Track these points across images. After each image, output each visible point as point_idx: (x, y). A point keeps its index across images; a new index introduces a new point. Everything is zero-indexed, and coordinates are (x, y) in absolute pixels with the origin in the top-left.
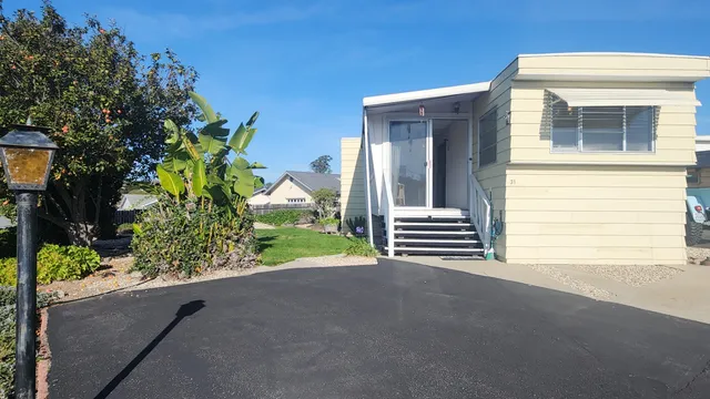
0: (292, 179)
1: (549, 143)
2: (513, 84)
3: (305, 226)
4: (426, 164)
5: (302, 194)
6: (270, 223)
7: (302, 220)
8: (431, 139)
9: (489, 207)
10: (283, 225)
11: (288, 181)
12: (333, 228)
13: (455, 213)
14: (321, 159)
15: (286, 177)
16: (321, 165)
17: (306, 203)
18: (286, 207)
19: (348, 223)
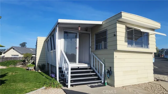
0: (14, 49)
1: (126, 44)
2: (117, 22)
3: (19, 66)
4: (76, 48)
5: (17, 53)
6: (4, 65)
7: (18, 64)
8: (78, 39)
9: (104, 65)
10: (10, 66)
11: (12, 49)
12: (32, 68)
13: (86, 66)
14: (23, 43)
15: (12, 48)
16: (23, 45)
17: (19, 56)
18: (11, 58)
19: (39, 66)
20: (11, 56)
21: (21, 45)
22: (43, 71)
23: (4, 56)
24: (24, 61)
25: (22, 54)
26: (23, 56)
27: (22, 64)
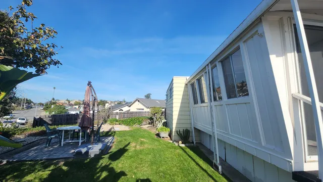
3: (146, 127)
7: (144, 123)
11: (137, 102)
12: (165, 134)
14: (148, 94)
15: (137, 100)
16: (148, 96)
17: (144, 111)
18: (136, 113)
19: (178, 133)
20: (136, 110)
21: (145, 96)
22: (187, 145)
23: (129, 110)
24: (151, 119)
25: (148, 108)
26: (148, 110)
27: (149, 124)
